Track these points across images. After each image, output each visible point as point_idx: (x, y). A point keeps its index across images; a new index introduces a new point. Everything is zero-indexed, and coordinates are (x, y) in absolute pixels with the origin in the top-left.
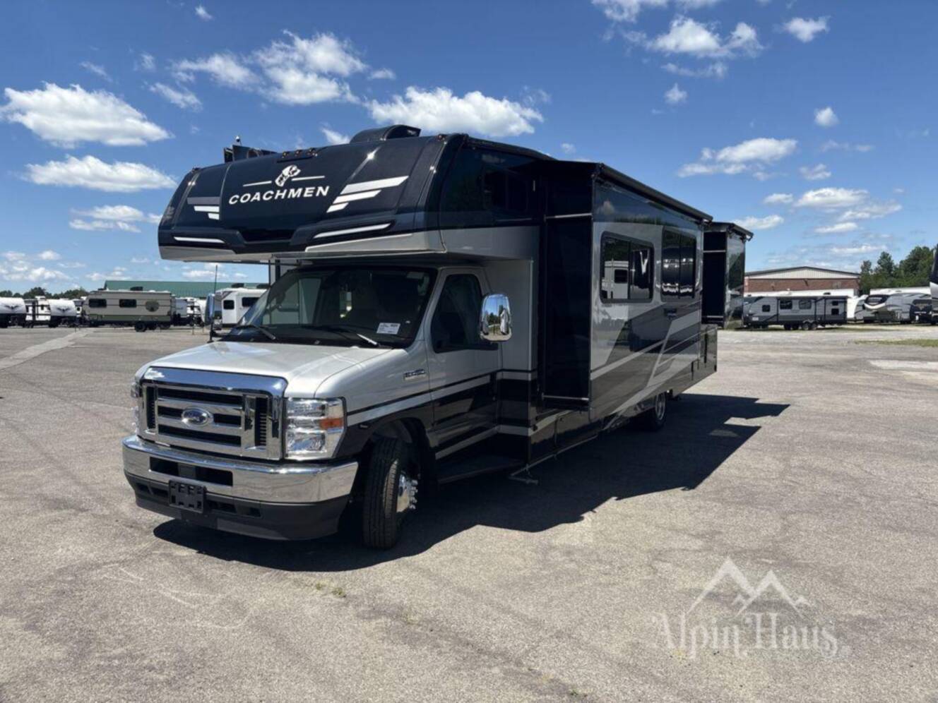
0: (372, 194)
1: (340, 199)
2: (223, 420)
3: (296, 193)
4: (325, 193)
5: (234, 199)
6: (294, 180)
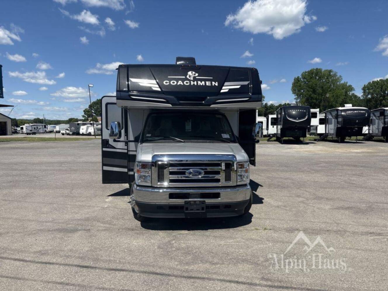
0: (238, 87)
1: (225, 87)
2: (210, 173)
3: (202, 83)
4: (217, 85)
5: (166, 82)
6: (197, 78)
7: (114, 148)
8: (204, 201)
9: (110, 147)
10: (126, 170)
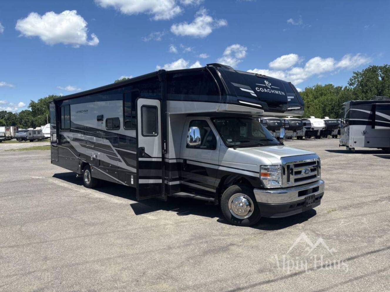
0: (293, 97)
1: (288, 97)
2: (312, 170)
3: (277, 92)
4: (284, 94)
5: (257, 89)
6: (272, 87)
7: (150, 157)
8: (315, 195)
9: (145, 156)
10: (160, 181)
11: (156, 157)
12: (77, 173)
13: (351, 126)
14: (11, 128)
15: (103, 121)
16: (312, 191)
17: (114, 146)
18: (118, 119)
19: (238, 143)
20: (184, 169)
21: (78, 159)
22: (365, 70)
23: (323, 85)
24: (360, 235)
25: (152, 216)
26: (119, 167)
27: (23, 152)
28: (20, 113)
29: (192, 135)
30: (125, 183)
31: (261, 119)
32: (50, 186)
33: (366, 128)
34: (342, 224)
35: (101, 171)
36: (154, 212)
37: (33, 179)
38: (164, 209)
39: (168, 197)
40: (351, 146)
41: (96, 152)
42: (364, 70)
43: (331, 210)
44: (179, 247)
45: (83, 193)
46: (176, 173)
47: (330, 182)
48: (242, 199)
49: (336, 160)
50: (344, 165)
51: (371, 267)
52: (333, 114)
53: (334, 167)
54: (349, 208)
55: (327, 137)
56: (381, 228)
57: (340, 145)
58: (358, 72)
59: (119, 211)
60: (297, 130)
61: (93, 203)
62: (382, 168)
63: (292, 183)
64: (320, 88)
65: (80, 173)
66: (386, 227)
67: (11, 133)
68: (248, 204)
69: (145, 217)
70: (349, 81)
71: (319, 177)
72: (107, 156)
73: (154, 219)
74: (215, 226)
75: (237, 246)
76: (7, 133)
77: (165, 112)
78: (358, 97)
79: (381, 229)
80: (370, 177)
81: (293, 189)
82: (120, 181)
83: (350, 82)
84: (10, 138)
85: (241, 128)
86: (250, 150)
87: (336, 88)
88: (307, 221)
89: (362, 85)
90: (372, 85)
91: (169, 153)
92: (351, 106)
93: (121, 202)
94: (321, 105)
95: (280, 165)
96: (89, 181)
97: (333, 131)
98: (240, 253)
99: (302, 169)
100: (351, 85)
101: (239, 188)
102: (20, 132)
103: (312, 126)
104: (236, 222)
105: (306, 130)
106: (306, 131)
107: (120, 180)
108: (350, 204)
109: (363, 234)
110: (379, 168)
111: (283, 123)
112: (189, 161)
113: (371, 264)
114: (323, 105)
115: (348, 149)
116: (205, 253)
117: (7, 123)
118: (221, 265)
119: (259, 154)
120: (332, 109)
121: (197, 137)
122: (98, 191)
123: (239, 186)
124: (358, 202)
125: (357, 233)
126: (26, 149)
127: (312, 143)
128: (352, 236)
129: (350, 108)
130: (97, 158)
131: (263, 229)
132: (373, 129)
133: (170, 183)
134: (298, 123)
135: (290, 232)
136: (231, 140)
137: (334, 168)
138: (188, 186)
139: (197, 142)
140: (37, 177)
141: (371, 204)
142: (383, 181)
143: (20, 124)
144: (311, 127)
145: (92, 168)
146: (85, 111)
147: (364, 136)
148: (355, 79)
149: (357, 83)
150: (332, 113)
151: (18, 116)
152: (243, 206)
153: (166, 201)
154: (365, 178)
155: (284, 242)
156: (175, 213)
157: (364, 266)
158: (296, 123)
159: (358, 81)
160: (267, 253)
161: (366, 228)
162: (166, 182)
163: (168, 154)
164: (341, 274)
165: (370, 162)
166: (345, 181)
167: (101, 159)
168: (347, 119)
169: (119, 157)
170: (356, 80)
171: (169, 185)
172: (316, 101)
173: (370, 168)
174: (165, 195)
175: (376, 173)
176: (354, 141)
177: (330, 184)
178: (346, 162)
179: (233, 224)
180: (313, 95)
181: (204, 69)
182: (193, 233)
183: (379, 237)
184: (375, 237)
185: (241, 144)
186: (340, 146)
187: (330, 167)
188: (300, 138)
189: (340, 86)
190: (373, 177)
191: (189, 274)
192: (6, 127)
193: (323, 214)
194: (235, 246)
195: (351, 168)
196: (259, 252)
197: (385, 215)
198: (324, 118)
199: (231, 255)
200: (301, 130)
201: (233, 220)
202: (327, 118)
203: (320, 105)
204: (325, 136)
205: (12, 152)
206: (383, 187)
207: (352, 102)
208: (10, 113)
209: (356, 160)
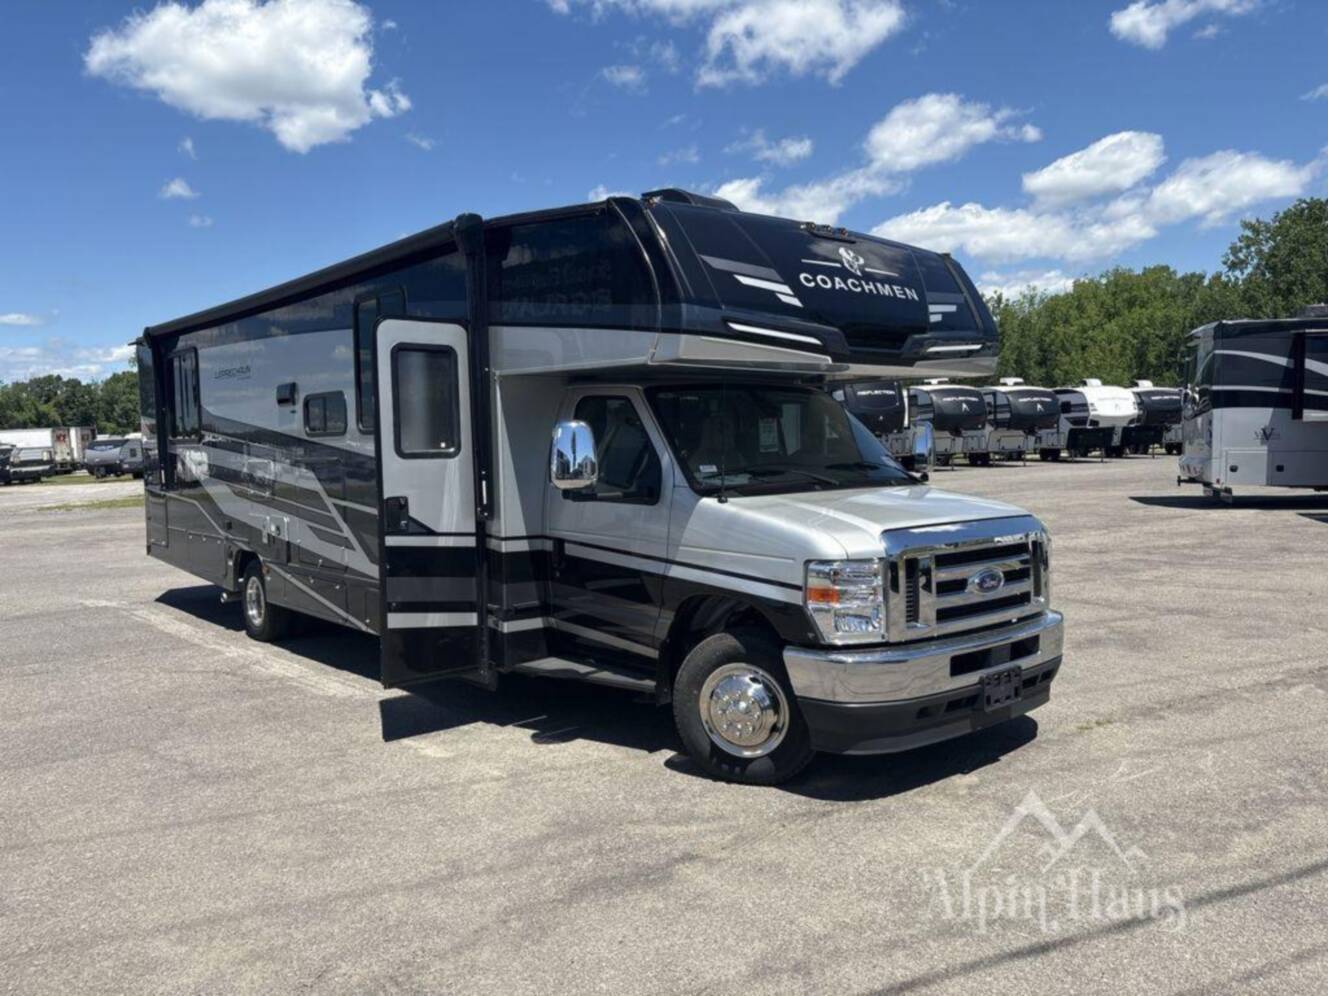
0: (954, 308)
1: (932, 308)
2: (1012, 577)
3: (886, 290)
4: (916, 297)
5: (806, 279)
6: (867, 270)
7: (431, 533)
8: (1019, 668)
9: (411, 530)
10: (471, 619)
11: (453, 530)
12: (225, 586)
13: (1217, 413)
14: (73, 432)
15: (294, 403)
16: (1007, 653)
17: (330, 494)
18: (339, 396)
19: (742, 480)
20: (558, 574)
21: (227, 538)
22: (1285, 213)
23: (1138, 271)
24: (1177, 821)
25: (436, 744)
26: (346, 569)
27: (96, 513)
28: (107, 383)
29: (565, 452)
30: (367, 625)
31: (912, 392)
32: (131, 635)
33: (1273, 415)
34: (1122, 775)
35: (293, 580)
36: (449, 730)
37: (86, 608)
38: (488, 720)
39: (501, 676)
40: (1218, 481)
41: (277, 514)
42: (1281, 215)
43: (1095, 718)
44: (490, 870)
45: (233, 660)
46: (532, 587)
47: (1117, 614)
48: (749, 686)
49: (1162, 532)
50: (1186, 551)
51: (1188, 956)
52: (1172, 371)
53: (1146, 557)
54: (1162, 713)
55: (1146, 452)
56: (1263, 793)
57: (1183, 478)
58: (1258, 220)
59: (330, 724)
60: (1040, 428)
61: (253, 695)
62: (1319, 559)
63: (928, 625)
64: (1125, 278)
65: (231, 589)
66: (1285, 788)
67: (72, 450)
68: (767, 702)
69: (411, 751)
70: (1227, 254)
71: (1042, 600)
72: (311, 527)
73: (440, 758)
74: (651, 785)
75: (706, 862)
76: (58, 451)
77: (482, 369)
78: (1259, 308)
79: (1263, 798)
80: (1268, 594)
81: (933, 647)
82: (351, 619)
83: (1232, 258)
84: (69, 468)
85: (761, 424)
86: (777, 505)
87: (1183, 279)
88: (997, 763)
89: (1273, 269)
90: (1308, 268)
91: (499, 517)
92: (1220, 341)
93: (350, 691)
94: (1131, 339)
95: (881, 559)
96: (260, 614)
97: (1168, 430)
98: (706, 894)
99: (973, 573)
100: (1233, 266)
101: (738, 644)
102: (99, 448)
103: (1092, 413)
104: (725, 767)
105: (1072, 426)
106: (1072, 432)
107: (353, 615)
108: (1167, 698)
109: (1190, 815)
110: (1307, 560)
111: (989, 404)
112: (572, 546)
113: (1192, 943)
114: (1135, 341)
115: (1211, 494)
116: (578, 891)
117: (63, 415)
118: (621, 942)
119: (803, 518)
120: (1173, 354)
121: (586, 458)
122: (287, 653)
123: (736, 637)
124: (1200, 690)
125: (1168, 811)
126: (111, 504)
127: (1089, 472)
128: (1146, 823)
129: (1214, 348)
130: (281, 537)
131: (822, 797)
132: (1296, 421)
133: (506, 624)
134: (1042, 403)
135: (920, 807)
136: (714, 469)
137: (1146, 561)
138: (575, 636)
139: (585, 475)
140: (103, 603)
141: (1247, 695)
142: (1312, 609)
143: (108, 419)
144: (1087, 418)
145: (268, 572)
146: (241, 371)
147: (1265, 448)
148: (1248, 247)
149: (1255, 261)
150: (1168, 366)
151: (100, 392)
152: (747, 711)
153: (494, 689)
154: (1249, 600)
155: (884, 847)
156: (524, 735)
157: (1162, 948)
158: (1036, 403)
159: (1259, 252)
160: (807, 895)
161: (1205, 793)
162: (491, 621)
163: (495, 521)
164: (1066, 982)
165: (1280, 538)
166: (1170, 611)
167: (292, 541)
168: (1205, 386)
169: (347, 532)
170: (1253, 249)
171: (502, 634)
172: (1112, 326)
173: (1275, 560)
174: (490, 667)
175: (1295, 579)
176: (1232, 463)
177: (1115, 620)
178: (1195, 541)
179: (716, 778)
180: (1103, 303)
181: (604, 206)
182: (560, 812)
183: (1248, 827)
184: (1235, 828)
185: (754, 482)
186: (1180, 481)
187: (1132, 560)
188: (1050, 455)
189: (1198, 272)
190: (1280, 596)
191: (487, 978)
192: (53, 432)
193: (1060, 735)
194: (699, 864)
195: (1206, 562)
196: (779, 889)
197: (1292, 742)
198: (1136, 385)
199: (672, 901)
200: (1051, 427)
201: (715, 760)
202: (1146, 385)
203: (1125, 340)
204: (1141, 448)
205: (61, 516)
206: (1306, 631)
207: (1221, 327)
208: (74, 384)
209: (1231, 532)
